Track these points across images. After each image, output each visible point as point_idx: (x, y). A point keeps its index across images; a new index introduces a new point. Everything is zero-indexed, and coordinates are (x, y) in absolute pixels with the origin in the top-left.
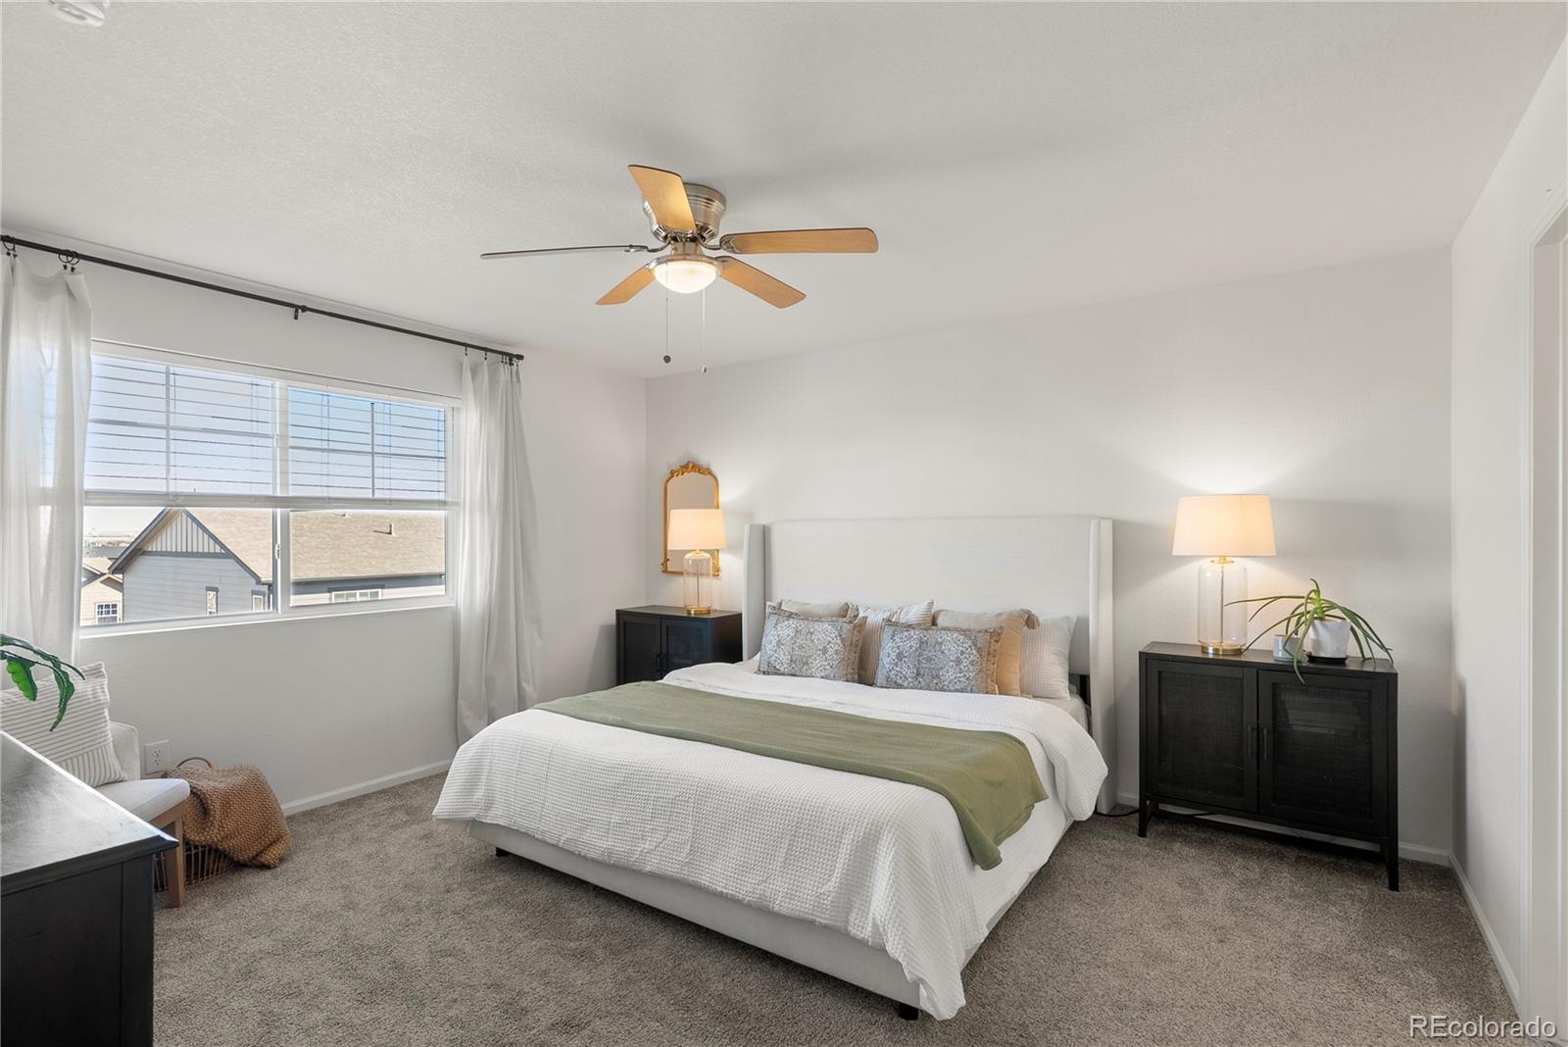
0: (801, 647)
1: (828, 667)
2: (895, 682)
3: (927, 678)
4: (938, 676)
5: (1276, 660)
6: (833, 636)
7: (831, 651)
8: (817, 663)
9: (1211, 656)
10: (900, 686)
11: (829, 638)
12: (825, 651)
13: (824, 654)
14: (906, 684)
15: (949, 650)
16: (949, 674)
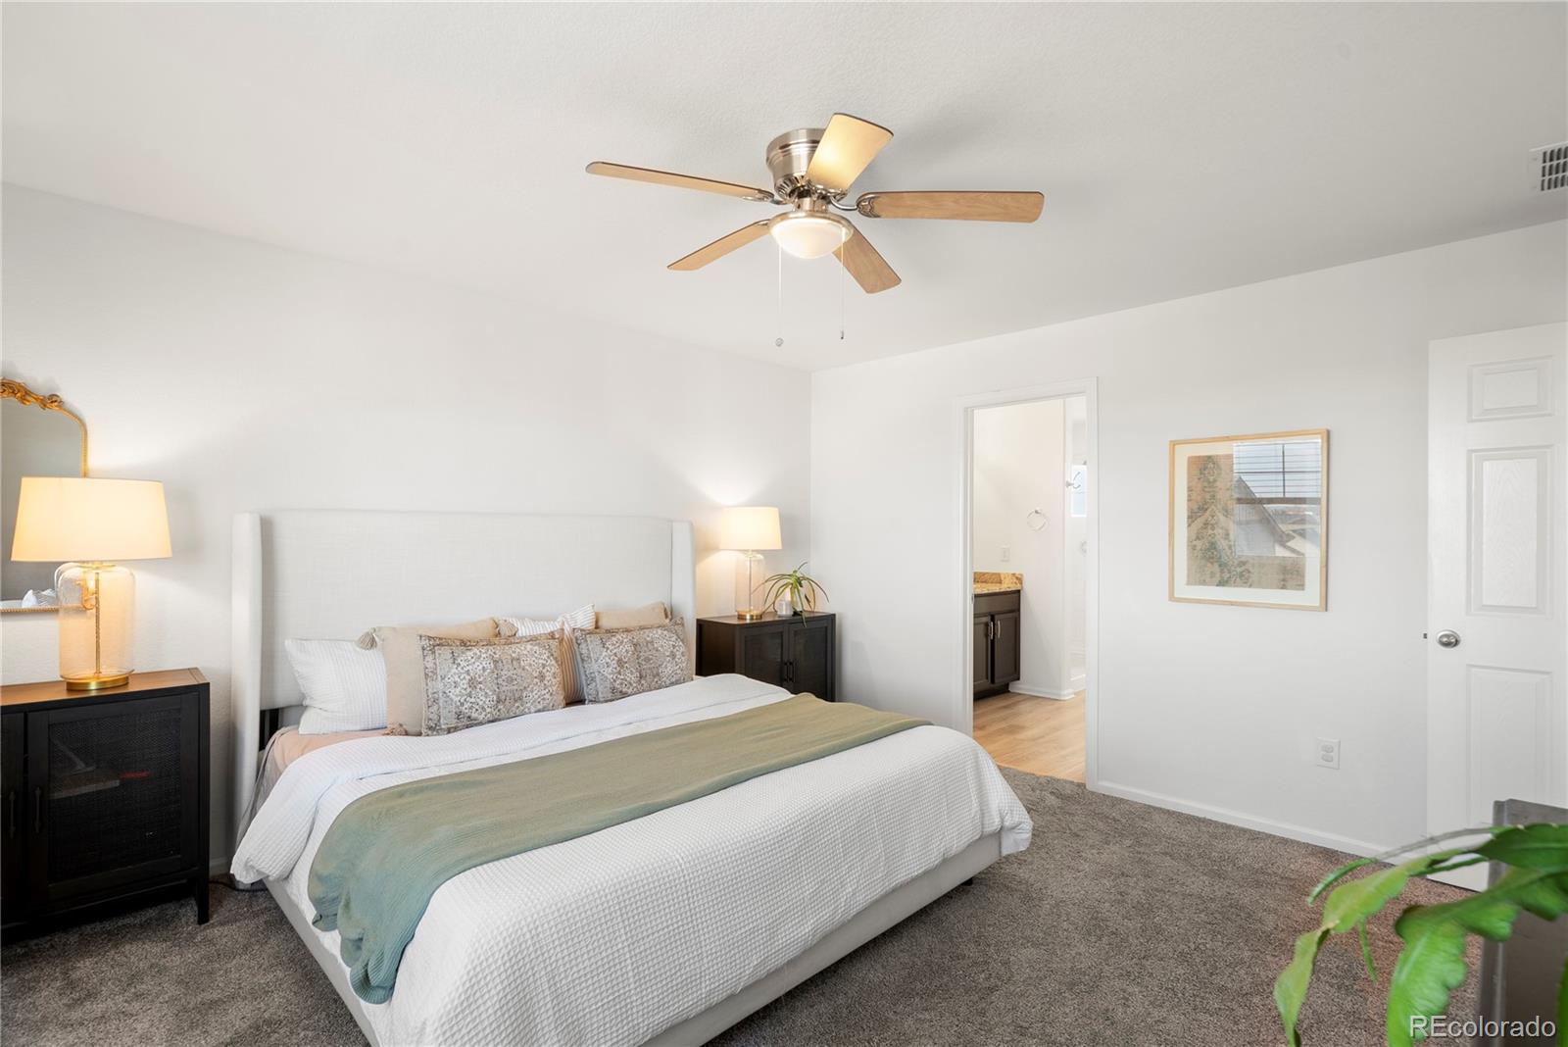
0: (510, 680)
1: (547, 696)
2: (621, 692)
3: (650, 679)
4: (658, 674)
5: (780, 617)
6: (545, 656)
7: (548, 676)
8: (534, 694)
9: (748, 621)
10: (624, 695)
11: (541, 661)
12: (542, 677)
13: (541, 681)
14: (629, 691)
15: (662, 646)
16: (668, 669)
